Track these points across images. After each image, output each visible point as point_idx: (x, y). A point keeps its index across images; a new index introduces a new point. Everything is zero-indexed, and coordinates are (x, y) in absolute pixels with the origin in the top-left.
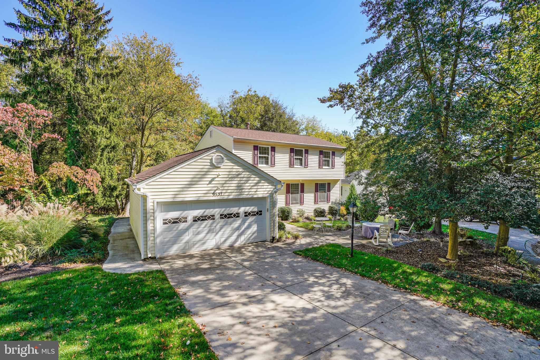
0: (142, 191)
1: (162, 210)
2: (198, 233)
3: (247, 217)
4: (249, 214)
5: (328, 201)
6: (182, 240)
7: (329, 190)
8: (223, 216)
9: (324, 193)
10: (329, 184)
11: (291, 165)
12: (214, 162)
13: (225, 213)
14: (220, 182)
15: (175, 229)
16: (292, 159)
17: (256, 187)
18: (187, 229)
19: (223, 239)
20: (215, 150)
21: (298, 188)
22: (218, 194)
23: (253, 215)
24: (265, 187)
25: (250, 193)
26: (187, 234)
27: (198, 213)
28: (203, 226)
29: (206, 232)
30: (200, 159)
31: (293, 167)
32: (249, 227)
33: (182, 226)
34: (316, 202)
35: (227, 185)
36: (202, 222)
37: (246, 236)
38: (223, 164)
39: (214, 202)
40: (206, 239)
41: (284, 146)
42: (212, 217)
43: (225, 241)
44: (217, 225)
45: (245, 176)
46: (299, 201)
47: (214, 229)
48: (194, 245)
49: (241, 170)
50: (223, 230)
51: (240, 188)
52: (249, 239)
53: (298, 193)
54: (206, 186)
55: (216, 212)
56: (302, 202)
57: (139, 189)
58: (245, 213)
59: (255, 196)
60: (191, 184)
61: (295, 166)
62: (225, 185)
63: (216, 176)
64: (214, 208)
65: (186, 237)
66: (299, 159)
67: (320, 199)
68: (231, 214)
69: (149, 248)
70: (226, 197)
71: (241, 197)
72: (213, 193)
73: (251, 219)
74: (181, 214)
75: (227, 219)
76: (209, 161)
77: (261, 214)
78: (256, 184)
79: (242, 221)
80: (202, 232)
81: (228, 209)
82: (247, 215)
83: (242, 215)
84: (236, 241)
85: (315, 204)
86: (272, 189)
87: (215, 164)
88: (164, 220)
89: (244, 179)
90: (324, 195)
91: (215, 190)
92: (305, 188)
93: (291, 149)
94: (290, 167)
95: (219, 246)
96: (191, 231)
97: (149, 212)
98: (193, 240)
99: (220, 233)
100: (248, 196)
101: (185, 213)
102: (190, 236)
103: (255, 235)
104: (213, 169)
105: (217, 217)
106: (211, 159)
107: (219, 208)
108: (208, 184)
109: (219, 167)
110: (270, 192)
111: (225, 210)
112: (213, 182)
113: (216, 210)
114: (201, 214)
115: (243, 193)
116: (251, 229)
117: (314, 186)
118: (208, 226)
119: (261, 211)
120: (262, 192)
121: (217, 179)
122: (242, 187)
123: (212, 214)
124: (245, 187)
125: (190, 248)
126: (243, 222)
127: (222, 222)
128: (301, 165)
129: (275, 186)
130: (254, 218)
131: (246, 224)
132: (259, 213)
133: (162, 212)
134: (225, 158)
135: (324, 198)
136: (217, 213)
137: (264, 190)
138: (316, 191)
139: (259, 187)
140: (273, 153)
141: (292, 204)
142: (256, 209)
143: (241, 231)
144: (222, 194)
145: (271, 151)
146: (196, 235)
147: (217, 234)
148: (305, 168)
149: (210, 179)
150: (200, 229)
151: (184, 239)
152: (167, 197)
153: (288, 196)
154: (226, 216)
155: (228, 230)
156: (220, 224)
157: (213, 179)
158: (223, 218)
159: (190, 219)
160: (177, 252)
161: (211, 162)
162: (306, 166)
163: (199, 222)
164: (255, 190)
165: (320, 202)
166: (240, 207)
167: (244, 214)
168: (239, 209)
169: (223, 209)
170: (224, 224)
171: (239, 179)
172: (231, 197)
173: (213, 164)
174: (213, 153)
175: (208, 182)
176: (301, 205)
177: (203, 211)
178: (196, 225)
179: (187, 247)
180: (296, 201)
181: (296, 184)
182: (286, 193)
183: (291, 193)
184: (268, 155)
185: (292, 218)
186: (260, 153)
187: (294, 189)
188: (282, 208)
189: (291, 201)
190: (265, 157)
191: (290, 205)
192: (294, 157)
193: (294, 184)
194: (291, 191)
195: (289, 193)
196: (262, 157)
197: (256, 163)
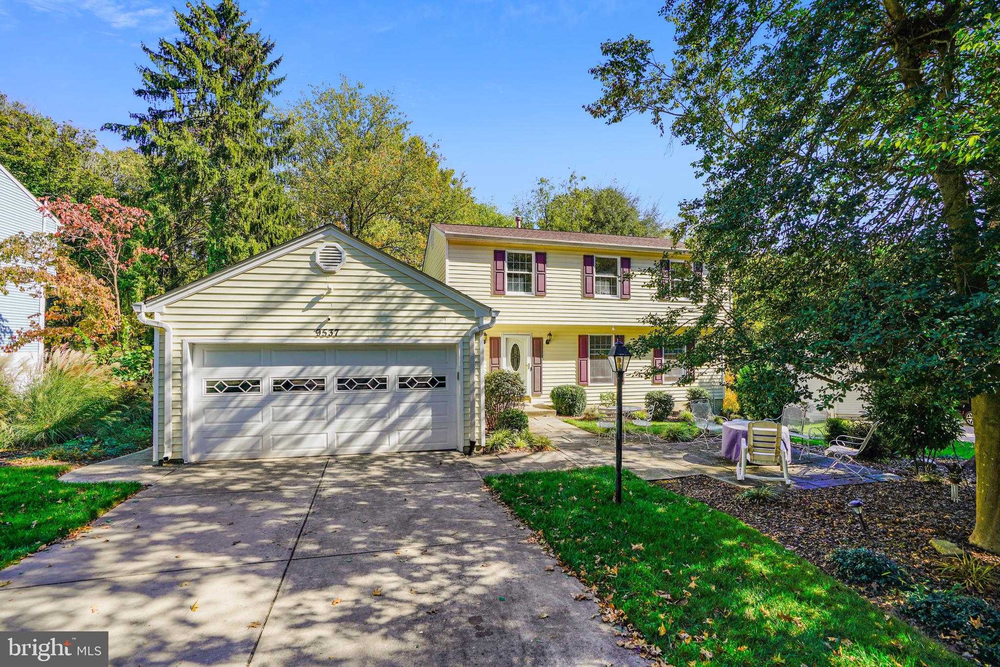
0: (158, 318)
1: (206, 362)
2: (286, 418)
3: (404, 390)
4: (412, 382)
6: (248, 430)
8: (344, 384)
11: (587, 293)
12: (318, 260)
13: (351, 376)
14: (335, 306)
15: (233, 404)
16: (589, 279)
17: (426, 320)
18: (260, 406)
19: (344, 437)
20: (321, 236)
21: (610, 347)
22: (328, 333)
23: (419, 386)
24: (448, 320)
25: (411, 333)
26: (259, 416)
27: (284, 372)
28: (297, 401)
29: (303, 416)
30: (288, 254)
31: (593, 298)
32: (411, 413)
33: (250, 398)
34: (656, 379)
35: (354, 313)
36: (296, 392)
37: (403, 433)
38: (340, 266)
39: (324, 350)
40: (304, 431)
41: (570, 250)
42: (318, 385)
43: (350, 441)
44: (329, 403)
45: (399, 294)
46: (611, 376)
47: (323, 409)
48: (276, 443)
49: (388, 280)
50: (345, 415)
51: (384, 319)
52: (410, 441)
54: (300, 313)
55: (328, 373)
57: (151, 315)
58: (401, 379)
59: (424, 341)
60: (266, 308)
61: (596, 296)
62: (346, 313)
63: (325, 292)
64: (324, 364)
65: (256, 425)
66: (609, 279)
67: (667, 373)
68: (367, 380)
69: (169, 441)
70: (346, 341)
71: (388, 341)
72: (318, 330)
73: (415, 396)
74: (249, 372)
75: (356, 391)
76: (308, 259)
77: (443, 385)
78: (429, 312)
79: (393, 398)
80: (295, 416)
81: (358, 367)
82: (405, 383)
83: (393, 384)
84: (376, 444)
85: (654, 383)
86: (469, 327)
87: (321, 265)
88: (209, 383)
89: (395, 300)
91: (323, 324)
93: (585, 256)
94: (584, 297)
95: (336, 451)
96: (269, 411)
97: (169, 364)
98: (274, 432)
99: (338, 422)
100: (404, 341)
101: (257, 372)
102: (266, 422)
103: (429, 433)
104: (318, 276)
105: (331, 385)
106: (313, 256)
107: (336, 364)
108: (304, 310)
109: (332, 273)
110: (464, 333)
111: (349, 371)
112: (317, 306)
113: (328, 368)
114: (292, 375)
115: (391, 333)
116: (418, 418)
118: (310, 403)
119: (443, 379)
120: (443, 333)
121: (325, 299)
122: (389, 320)
123: (319, 376)
124: (399, 320)
125: (266, 450)
126: (396, 401)
127: (341, 397)
128: (613, 291)
129: (477, 319)
130: (424, 393)
131: (404, 407)
132: (439, 382)
133: (204, 365)
134: (345, 254)
136: (329, 377)
137: (448, 327)
138: (658, 354)
139: (433, 320)
140: (541, 266)
141: (594, 381)
142: (429, 373)
143: (390, 421)
144: (339, 333)
145: (537, 262)
146: (280, 420)
147: (329, 423)
148: (622, 299)
149: (310, 299)
150: (290, 409)
151: (253, 426)
152: (211, 335)
153: (584, 363)
154: (351, 384)
155: (356, 418)
156: (338, 401)
157: (317, 299)
158: (345, 388)
159: (266, 385)
160: (236, 456)
161: (313, 261)
162: (626, 295)
163: (287, 393)
164: (424, 327)
165: (667, 379)
166: (387, 365)
167: (398, 383)
168: (384, 371)
169: (347, 368)
170: (347, 401)
171: (383, 300)
172: (360, 341)
173: (317, 265)
174: (317, 241)
175: (304, 306)
177: (298, 368)
178: (280, 398)
179: (260, 447)
180: (603, 374)
181: (603, 337)
182: (579, 357)
183: (592, 358)
184: (530, 270)
185: (585, 412)
186: (510, 267)
187: (599, 347)
188: (559, 388)
189: (592, 375)
190: (522, 275)
191: (590, 384)
192: (595, 275)
193: (598, 337)
194: (591, 352)
195: (586, 357)
196: (516, 276)
197: (499, 287)
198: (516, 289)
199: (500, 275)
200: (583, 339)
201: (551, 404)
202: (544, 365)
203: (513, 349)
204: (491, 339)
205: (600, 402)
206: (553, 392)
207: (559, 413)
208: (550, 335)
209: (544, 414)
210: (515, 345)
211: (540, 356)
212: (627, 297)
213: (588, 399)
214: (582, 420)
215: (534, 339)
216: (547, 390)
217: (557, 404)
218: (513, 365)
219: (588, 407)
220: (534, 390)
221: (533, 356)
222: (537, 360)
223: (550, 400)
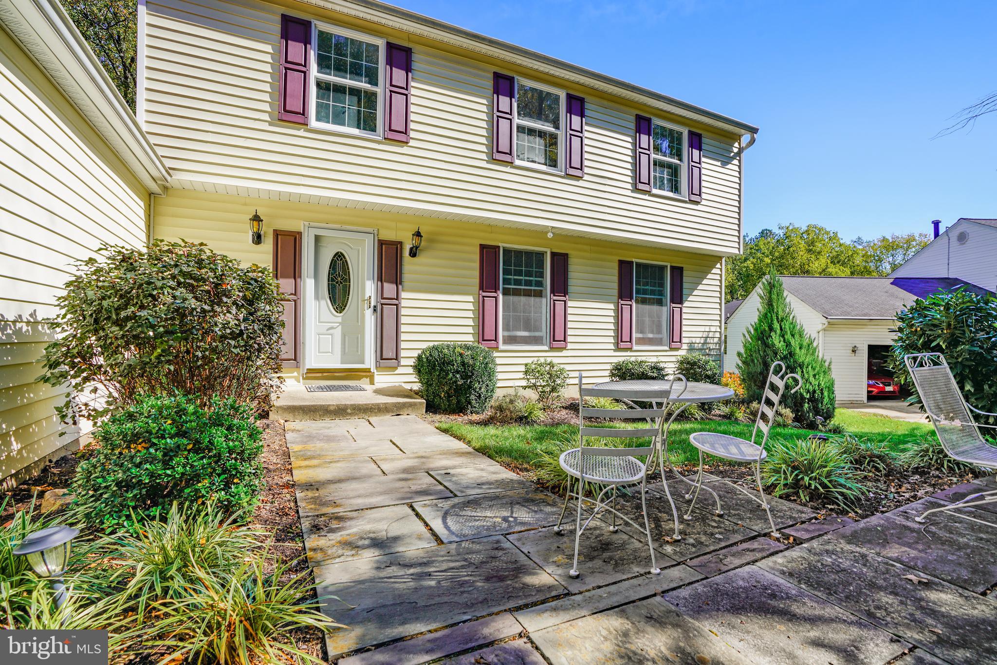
5: (673, 339)
7: (678, 298)
9: (655, 308)
10: (677, 272)
11: (499, 152)
16: (504, 124)
21: (541, 275)
31: (511, 164)
34: (621, 341)
46: (544, 332)
53: (539, 294)
56: (559, 335)
61: (518, 162)
66: (542, 134)
67: (641, 330)
85: (618, 349)
90: (659, 317)
92: (571, 275)
93: (496, 74)
94: (493, 160)
117: (616, 271)
128: (551, 158)
135: (659, 326)
138: (624, 293)
140: (399, 75)
141: (511, 340)
145: (390, 64)
148: (568, 176)
153: (490, 303)
162: (575, 170)
165: (640, 341)
176: (552, 349)
180: (527, 328)
181: (529, 254)
182: (481, 288)
183: (506, 292)
184: (374, 81)
185: (493, 403)
186: (324, 63)
187: (519, 273)
188: (435, 348)
189: (506, 328)
190: (354, 92)
191: (502, 347)
192: (517, 121)
193: (519, 253)
194: (506, 281)
195: (496, 289)
196: (340, 90)
197: (294, 104)
198: (338, 119)
199: (295, 78)
200: (488, 253)
201: (416, 387)
202: (404, 303)
203: (333, 265)
204: (277, 234)
205: (524, 383)
206: (419, 358)
207: (432, 408)
208: (418, 234)
209: (396, 410)
210: (339, 256)
211: (397, 280)
212: (578, 173)
213: (500, 376)
214: (485, 423)
215: (381, 243)
216: (409, 354)
217: (428, 384)
218: (333, 300)
219: (499, 393)
220: (381, 357)
221: (380, 279)
222: (390, 289)
223: (414, 378)
